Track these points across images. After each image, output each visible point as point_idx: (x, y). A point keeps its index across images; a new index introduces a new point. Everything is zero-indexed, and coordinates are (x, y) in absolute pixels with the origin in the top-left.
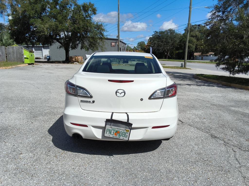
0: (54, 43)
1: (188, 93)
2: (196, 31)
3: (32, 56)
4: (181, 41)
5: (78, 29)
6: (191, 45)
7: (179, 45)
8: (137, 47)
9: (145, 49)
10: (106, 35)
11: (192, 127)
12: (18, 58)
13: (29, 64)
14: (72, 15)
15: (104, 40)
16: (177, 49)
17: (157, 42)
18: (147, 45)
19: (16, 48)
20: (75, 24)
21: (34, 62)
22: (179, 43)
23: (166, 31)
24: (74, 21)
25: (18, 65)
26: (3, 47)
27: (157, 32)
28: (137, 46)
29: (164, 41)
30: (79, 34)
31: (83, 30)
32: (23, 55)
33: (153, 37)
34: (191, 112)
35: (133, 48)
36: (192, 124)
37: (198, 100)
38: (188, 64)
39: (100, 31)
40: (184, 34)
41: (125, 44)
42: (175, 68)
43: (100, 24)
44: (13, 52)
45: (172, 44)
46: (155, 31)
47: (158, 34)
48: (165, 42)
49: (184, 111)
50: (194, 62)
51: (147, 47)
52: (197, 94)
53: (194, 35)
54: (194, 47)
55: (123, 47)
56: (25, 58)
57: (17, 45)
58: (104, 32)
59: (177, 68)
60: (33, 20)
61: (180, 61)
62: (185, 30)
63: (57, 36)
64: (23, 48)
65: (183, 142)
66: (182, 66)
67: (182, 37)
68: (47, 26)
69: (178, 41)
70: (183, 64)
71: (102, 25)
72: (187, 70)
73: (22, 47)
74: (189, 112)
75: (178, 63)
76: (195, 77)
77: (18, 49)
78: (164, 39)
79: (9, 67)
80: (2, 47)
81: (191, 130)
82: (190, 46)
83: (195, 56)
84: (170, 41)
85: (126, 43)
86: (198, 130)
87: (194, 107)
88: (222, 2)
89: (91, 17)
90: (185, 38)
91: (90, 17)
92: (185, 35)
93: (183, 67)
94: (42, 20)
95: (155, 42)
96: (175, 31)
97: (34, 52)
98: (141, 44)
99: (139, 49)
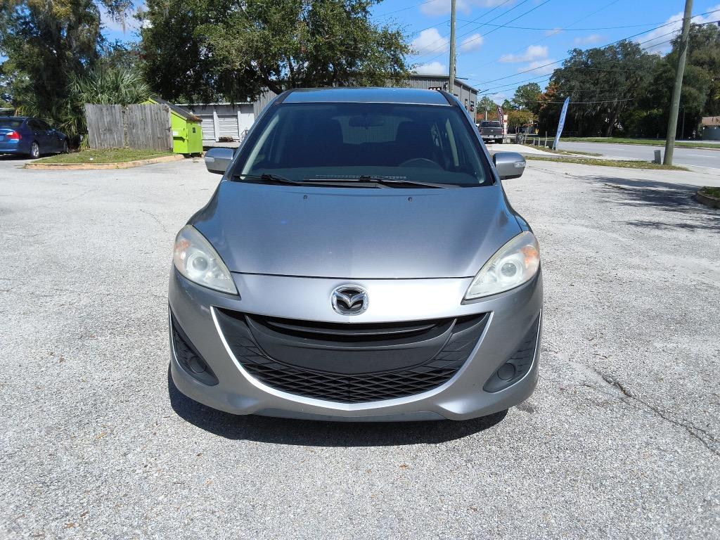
0: (262, 94)
1: (667, 259)
2: (712, 47)
3: (194, 132)
4: (657, 79)
5: (329, 49)
6: (693, 91)
7: (651, 92)
8: (514, 100)
9: (540, 105)
10: (410, 66)
11: (666, 423)
12: (156, 139)
13: (186, 156)
14: (311, 9)
15: (406, 81)
16: (645, 104)
17: (578, 84)
18: (546, 94)
19: (151, 112)
20: (319, 33)
21: (200, 150)
22: (651, 84)
23: (610, 48)
24: (317, 25)
25: (155, 157)
26: (118, 106)
27: (579, 53)
28: (514, 97)
29: (600, 81)
30: (331, 65)
31: (341, 52)
32: (169, 129)
33: (566, 68)
34: (670, 346)
35: (500, 103)
36: (668, 403)
37: (706, 290)
38: (677, 152)
39: (392, 52)
40: (669, 57)
41: (475, 92)
42: (631, 167)
43: (393, 30)
44: (144, 121)
45: (629, 91)
46: (575, 50)
47: (584, 59)
48: (607, 81)
49: (643, 337)
50: (700, 147)
51: (545, 100)
52: (705, 262)
53: (705, 57)
54: (703, 98)
55: (466, 100)
56: (175, 138)
57: (154, 102)
58: (405, 55)
59: (640, 165)
60: (203, 26)
61: (653, 145)
62: (674, 43)
63: (270, 74)
64: (170, 109)
65: (612, 513)
66: (657, 161)
67: (664, 65)
68: (239, 42)
69: (649, 79)
70: (662, 154)
71: (399, 35)
72: (675, 171)
73: (168, 106)
74: (659, 345)
75: (645, 150)
76: (698, 198)
77: (157, 113)
78: (603, 75)
79: (125, 165)
80: (114, 107)
81: (661, 441)
82: (690, 94)
83: (706, 127)
84: (622, 79)
85: (476, 88)
86: (694, 443)
87: (683, 323)
89: (368, 9)
90: (673, 70)
91: (364, 9)
92: (672, 60)
93: (660, 163)
94: (227, 25)
95: (573, 83)
96: (641, 47)
97: (200, 121)
98: (526, 91)
99: (521, 107)
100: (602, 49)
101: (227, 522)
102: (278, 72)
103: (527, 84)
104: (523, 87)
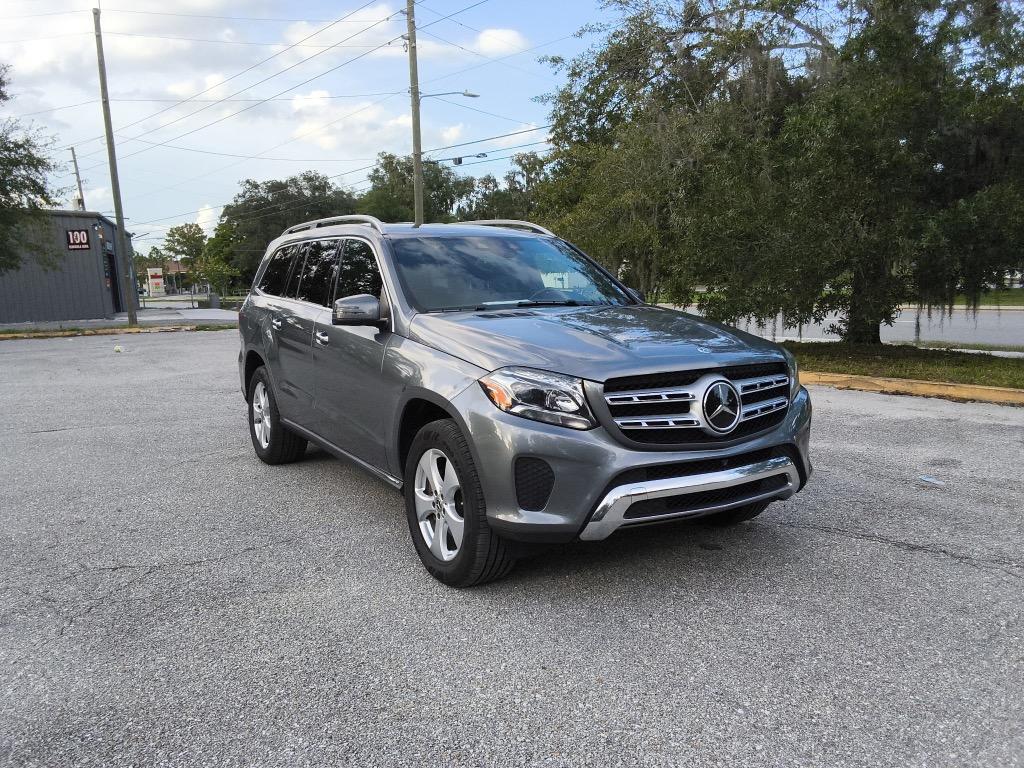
8: (167, 248)
27: (256, 186)
33: (239, 206)
46: (248, 182)
47: (262, 192)
62: (372, 178)
96: (330, 181)
98: (183, 235)
99: (179, 258)
100: (284, 181)
103: (183, 224)
104: (177, 229)
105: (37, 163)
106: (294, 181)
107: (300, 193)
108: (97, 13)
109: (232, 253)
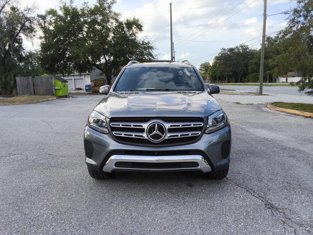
0: (93, 70)
3: (64, 87)
11: (239, 188)
12: (47, 90)
19: (45, 79)
21: (67, 94)
26: (31, 77)
27: (225, 50)
28: (200, 68)
32: (53, 86)
33: (219, 56)
38: (264, 88)
44: (42, 83)
46: (223, 49)
47: (226, 52)
56: (56, 90)
57: (47, 75)
63: (96, 61)
64: (53, 78)
67: (258, 53)
73: (52, 76)
77: (48, 80)
80: (29, 78)
88: (302, 4)
89: (137, 35)
91: (135, 35)
96: (249, 47)
97: (67, 82)
98: (204, 66)
99: (203, 72)
100: (234, 48)
101: (78, 230)
102: (100, 61)
103: (205, 62)
104: (203, 64)
105: (151, 48)
106: (237, 47)
107: (238, 51)
108: (171, 4)
109: (216, 71)
